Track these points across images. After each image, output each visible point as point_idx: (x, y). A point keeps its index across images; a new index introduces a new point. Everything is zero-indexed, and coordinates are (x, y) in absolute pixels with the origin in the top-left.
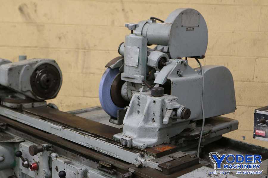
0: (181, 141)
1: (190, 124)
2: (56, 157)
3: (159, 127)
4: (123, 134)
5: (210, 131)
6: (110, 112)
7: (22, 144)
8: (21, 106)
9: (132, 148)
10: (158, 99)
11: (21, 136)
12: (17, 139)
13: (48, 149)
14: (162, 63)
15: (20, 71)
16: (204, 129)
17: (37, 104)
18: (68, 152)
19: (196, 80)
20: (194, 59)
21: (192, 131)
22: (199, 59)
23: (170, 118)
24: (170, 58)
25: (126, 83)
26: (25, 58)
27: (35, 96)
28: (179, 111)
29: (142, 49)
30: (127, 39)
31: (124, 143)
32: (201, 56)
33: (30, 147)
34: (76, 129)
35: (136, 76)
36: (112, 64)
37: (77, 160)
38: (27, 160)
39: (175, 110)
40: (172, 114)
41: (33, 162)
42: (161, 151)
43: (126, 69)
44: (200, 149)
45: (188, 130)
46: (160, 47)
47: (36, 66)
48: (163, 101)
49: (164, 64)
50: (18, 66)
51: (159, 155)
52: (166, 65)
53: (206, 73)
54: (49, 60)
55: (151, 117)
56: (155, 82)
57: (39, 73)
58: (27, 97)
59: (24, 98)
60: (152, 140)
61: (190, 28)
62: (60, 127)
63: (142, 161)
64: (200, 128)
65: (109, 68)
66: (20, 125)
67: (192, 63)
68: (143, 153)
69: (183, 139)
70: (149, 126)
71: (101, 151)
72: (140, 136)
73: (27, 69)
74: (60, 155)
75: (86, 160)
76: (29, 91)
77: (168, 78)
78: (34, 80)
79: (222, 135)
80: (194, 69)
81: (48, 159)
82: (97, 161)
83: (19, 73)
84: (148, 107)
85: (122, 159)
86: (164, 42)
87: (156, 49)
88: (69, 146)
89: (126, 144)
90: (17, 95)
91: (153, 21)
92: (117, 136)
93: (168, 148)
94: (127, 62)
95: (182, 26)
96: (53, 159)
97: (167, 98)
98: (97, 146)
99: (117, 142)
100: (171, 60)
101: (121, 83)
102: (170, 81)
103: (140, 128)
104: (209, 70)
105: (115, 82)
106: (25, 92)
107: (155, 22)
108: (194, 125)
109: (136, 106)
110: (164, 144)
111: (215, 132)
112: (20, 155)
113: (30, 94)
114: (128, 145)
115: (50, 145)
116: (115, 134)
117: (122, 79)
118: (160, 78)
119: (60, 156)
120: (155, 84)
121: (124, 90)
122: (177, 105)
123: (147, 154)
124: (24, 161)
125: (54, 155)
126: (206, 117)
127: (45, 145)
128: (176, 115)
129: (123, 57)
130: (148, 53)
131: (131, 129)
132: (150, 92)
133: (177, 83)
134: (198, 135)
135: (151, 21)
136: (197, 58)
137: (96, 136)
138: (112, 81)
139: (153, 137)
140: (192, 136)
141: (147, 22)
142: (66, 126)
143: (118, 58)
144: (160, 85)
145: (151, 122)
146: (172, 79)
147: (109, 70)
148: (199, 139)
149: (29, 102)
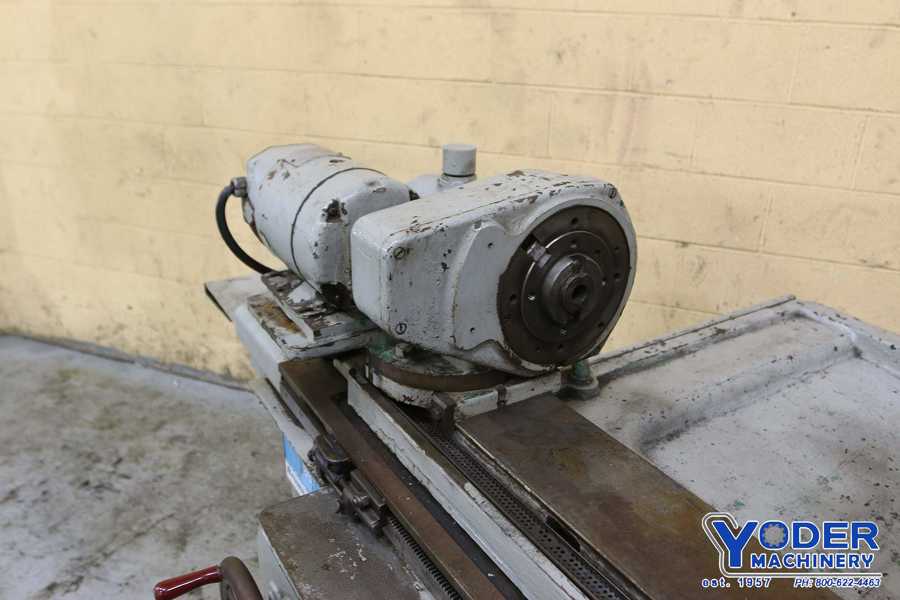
15: (451, 253)
27: (513, 361)
47: (528, 222)
57: (540, 254)
76: (488, 342)
83: (445, 268)
106: (471, 351)
113: (490, 356)
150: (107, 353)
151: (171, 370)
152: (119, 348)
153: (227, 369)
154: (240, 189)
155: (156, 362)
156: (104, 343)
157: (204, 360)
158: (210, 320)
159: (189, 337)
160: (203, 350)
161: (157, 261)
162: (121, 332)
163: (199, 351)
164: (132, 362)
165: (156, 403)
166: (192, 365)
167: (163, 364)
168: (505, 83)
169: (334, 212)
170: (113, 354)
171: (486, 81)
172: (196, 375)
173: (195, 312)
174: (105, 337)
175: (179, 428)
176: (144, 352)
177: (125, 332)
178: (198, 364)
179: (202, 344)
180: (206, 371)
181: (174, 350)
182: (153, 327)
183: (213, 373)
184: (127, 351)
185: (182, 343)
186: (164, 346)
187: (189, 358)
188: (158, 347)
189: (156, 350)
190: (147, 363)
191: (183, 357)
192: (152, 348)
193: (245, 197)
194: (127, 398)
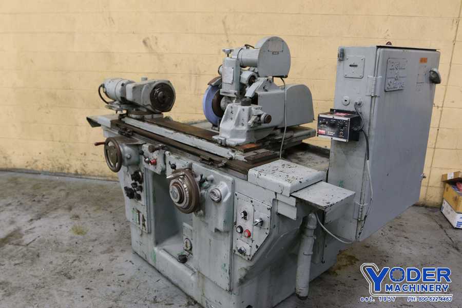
0: (267, 143)
1: (274, 130)
2: (169, 154)
3: (247, 130)
4: (220, 135)
5: (292, 136)
6: (212, 121)
7: (144, 145)
8: (144, 117)
9: (226, 146)
10: (246, 108)
11: (143, 139)
12: (140, 142)
13: (163, 148)
14: (252, 80)
15: (142, 89)
16: (286, 135)
17: (155, 116)
18: (179, 150)
19: (278, 95)
20: (279, 79)
21: (278, 136)
22: (283, 79)
23: (254, 122)
24: (259, 77)
25: (224, 98)
26: (146, 79)
27: (154, 109)
28: (262, 117)
29: (236, 69)
30: (224, 61)
31: (220, 142)
32: (285, 75)
33: (149, 146)
34: (185, 133)
35: (231, 91)
36: (212, 82)
37: (184, 156)
38: (148, 157)
39: (259, 116)
40: (256, 119)
41: (152, 159)
42: (248, 147)
43: (224, 86)
44: (282, 150)
45: (274, 135)
46: (252, 69)
47: (154, 85)
48: (250, 109)
49: (253, 81)
50: (140, 85)
51: (246, 151)
52: (255, 82)
53: (289, 89)
54: (165, 81)
55: (241, 122)
56: (246, 95)
57: (157, 90)
58: (148, 110)
59: (145, 111)
60: (242, 140)
61: (276, 52)
62: (172, 132)
63: (233, 154)
64: (282, 134)
65: (211, 85)
66: (142, 131)
67: (278, 81)
68: (234, 150)
69: (269, 142)
70: (239, 129)
71: (203, 149)
72: (232, 137)
73: (147, 88)
74: (172, 152)
75: (191, 156)
76: (149, 105)
77: (256, 92)
78: (153, 96)
79: (302, 140)
80: (279, 87)
81: (163, 156)
82: (198, 156)
83: (141, 91)
84: (239, 115)
85: (218, 154)
86: (254, 65)
87: (249, 70)
88: (179, 145)
89: (221, 143)
90: (141, 109)
91: (247, 48)
92: (215, 137)
93: (253, 146)
94: (224, 81)
95: (269, 51)
96: (167, 156)
97: (253, 107)
98: (200, 145)
99: (215, 142)
100: (259, 78)
101: (220, 97)
102: (258, 95)
103: (232, 130)
104: (291, 88)
105: (216, 97)
106: (146, 106)
107: (249, 48)
108: (278, 131)
109: (230, 114)
110: (251, 143)
111: (296, 138)
112: (142, 153)
113: (149, 108)
114: (223, 144)
115: (164, 145)
116: (213, 135)
117: (221, 94)
118: (249, 92)
119: (172, 154)
120: (246, 97)
121: (222, 104)
122: (260, 112)
123: (237, 150)
124: (146, 158)
125: (167, 152)
126: (288, 126)
127: (160, 145)
128: (260, 120)
129: (221, 77)
130: (241, 73)
131: (225, 131)
132: (240, 103)
133: (264, 96)
134: (281, 139)
135: (245, 48)
136: (282, 77)
137: (199, 138)
138: (214, 96)
139: (242, 138)
140: (276, 140)
141: (242, 49)
142: (177, 131)
143: (218, 78)
144: (250, 98)
145: (240, 126)
146: (259, 93)
147: (210, 87)
148: (281, 142)
149: (149, 114)
150: (29, 171)
151: (56, 174)
152: (35, 169)
153: (76, 171)
154: (103, 86)
155: (50, 172)
156: (29, 168)
157: (68, 169)
158: (70, 154)
159: (62, 161)
160: (68, 165)
161: (52, 136)
162: (36, 163)
163: (66, 166)
164: (40, 174)
165: (52, 183)
166: (64, 171)
167: (52, 173)
168: (162, 73)
169: (123, 85)
170: (32, 172)
171: (157, 73)
172: (65, 175)
173: (65, 152)
174: (29, 165)
175: (62, 187)
176: (44, 169)
177: (38, 163)
178: (66, 171)
179: (68, 164)
180: (68, 173)
181: (56, 167)
182: (49, 160)
183: (71, 174)
184: (38, 170)
185: (60, 164)
186: (53, 166)
187: (62, 169)
188: (50, 166)
189: (50, 168)
190: (45, 173)
191: (60, 169)
192: (48, 167)
193: (104, 87)
194: (41, 182)
